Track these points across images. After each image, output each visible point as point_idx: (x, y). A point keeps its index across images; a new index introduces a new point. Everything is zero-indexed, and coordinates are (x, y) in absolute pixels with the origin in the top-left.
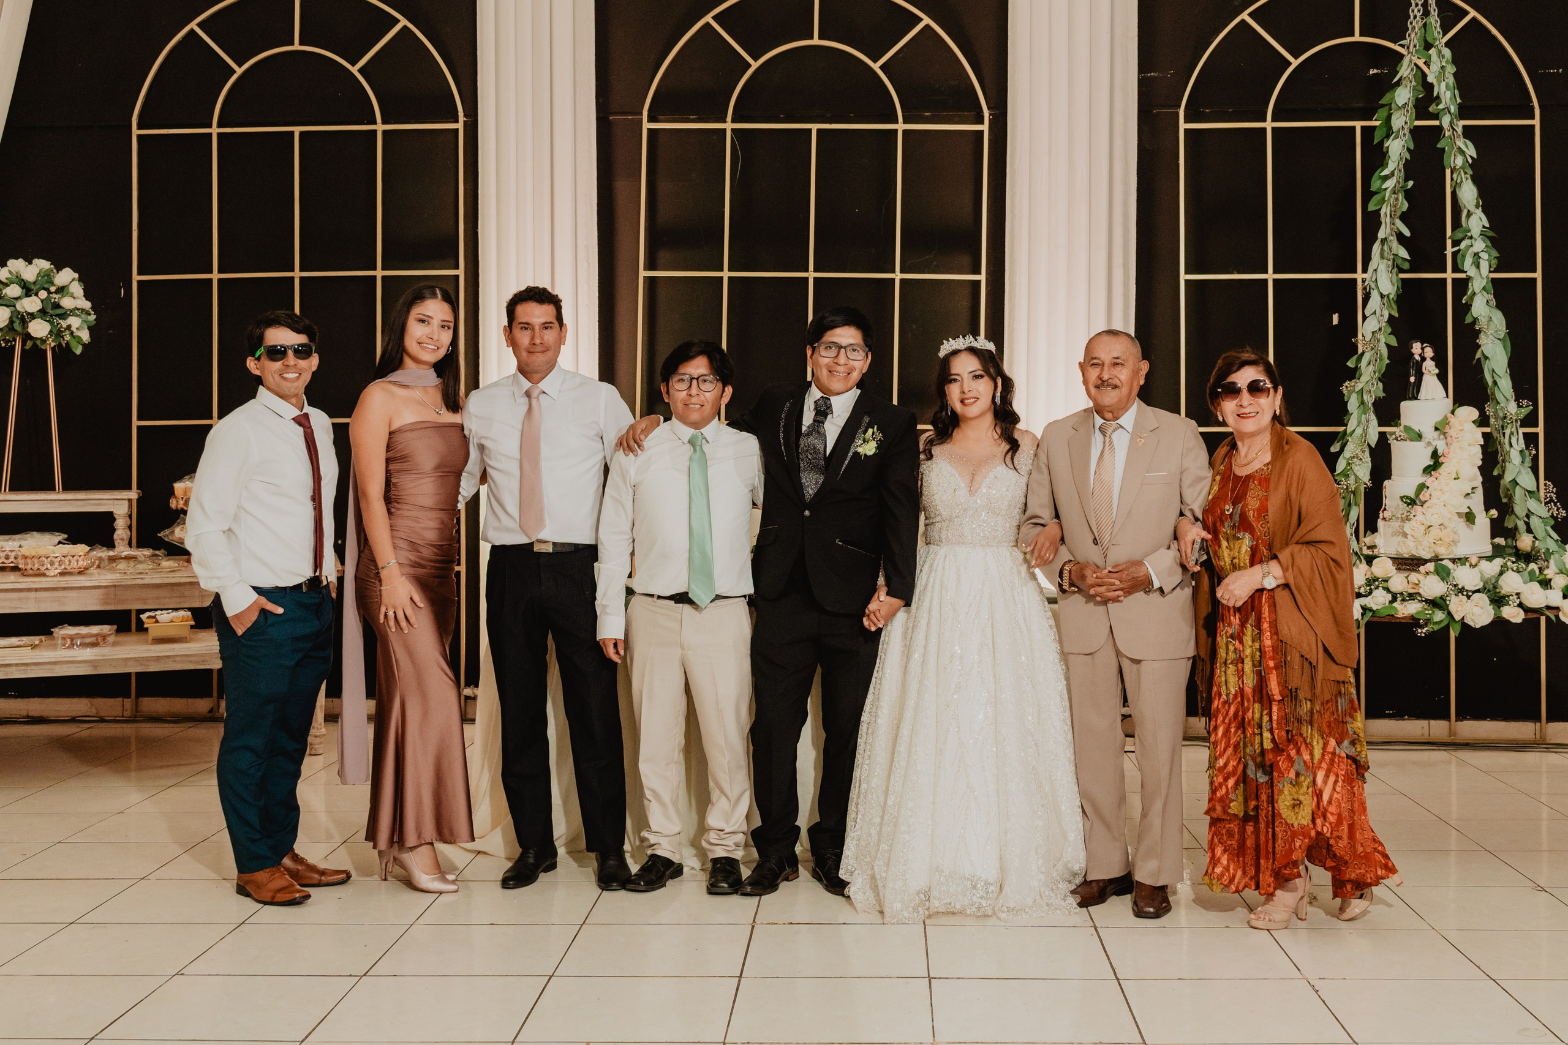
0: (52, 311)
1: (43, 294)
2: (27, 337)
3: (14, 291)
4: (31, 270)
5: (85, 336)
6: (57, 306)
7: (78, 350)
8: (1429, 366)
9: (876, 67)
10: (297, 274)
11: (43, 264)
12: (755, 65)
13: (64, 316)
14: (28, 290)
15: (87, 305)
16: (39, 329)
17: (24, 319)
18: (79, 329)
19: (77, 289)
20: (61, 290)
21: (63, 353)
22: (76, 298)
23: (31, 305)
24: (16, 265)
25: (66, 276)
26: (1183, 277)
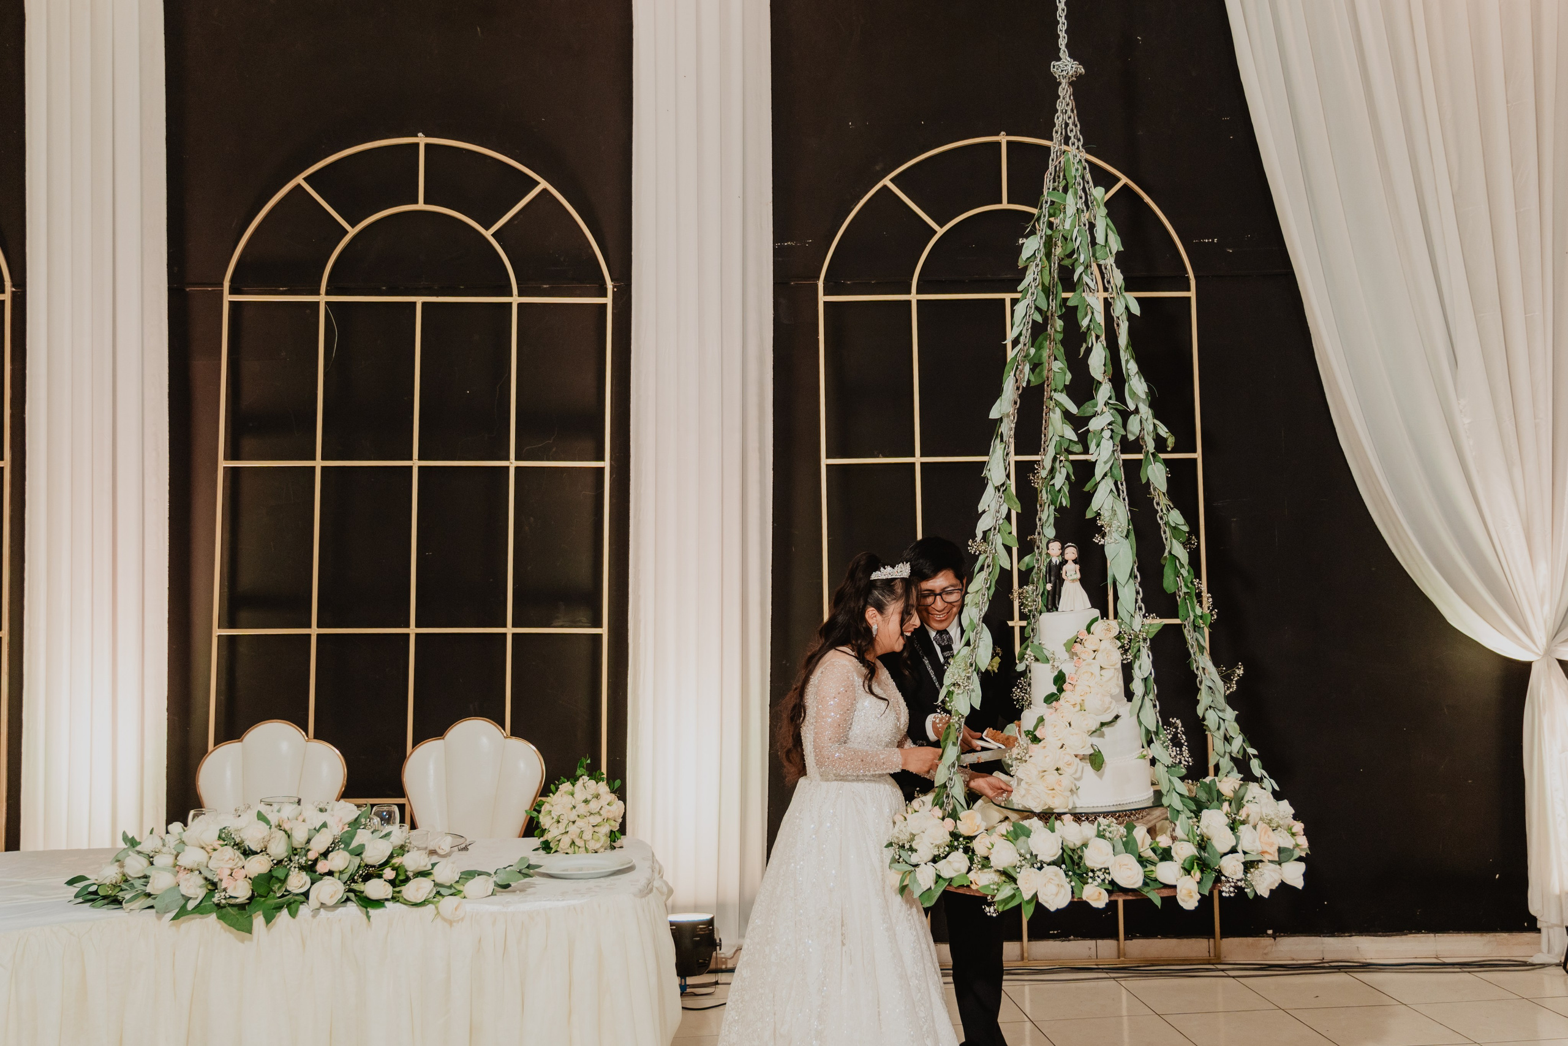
8: (1071, 571)
9: (488, 234)
12: (352, 232)
26: (825, 461)
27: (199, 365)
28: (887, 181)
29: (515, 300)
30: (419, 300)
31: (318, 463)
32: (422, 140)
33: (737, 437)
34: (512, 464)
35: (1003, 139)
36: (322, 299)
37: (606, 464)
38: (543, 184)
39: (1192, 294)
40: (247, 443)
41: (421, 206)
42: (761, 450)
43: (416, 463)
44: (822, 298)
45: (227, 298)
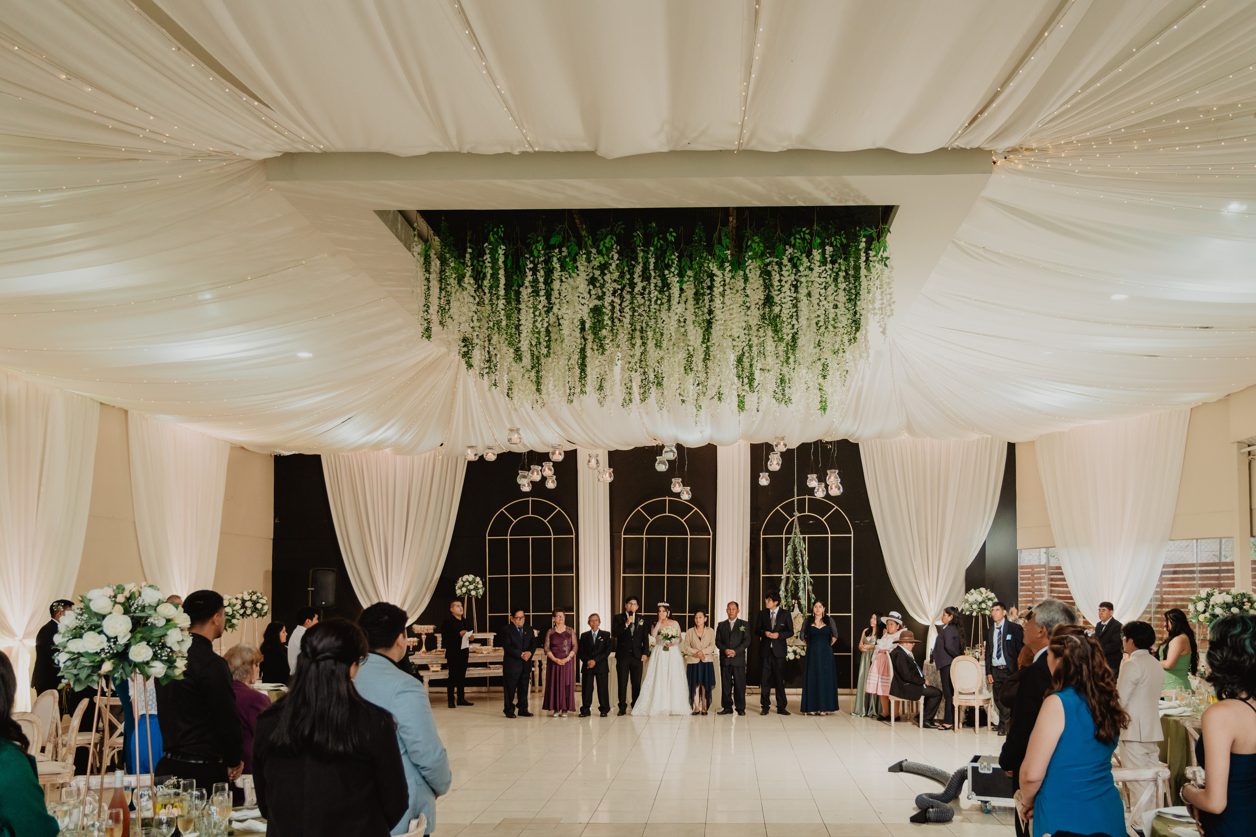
0: (476, 588)
1: (474, 584)
2: (471, 595)
3: (467, 584)
4: (471, 577)
5: (481, 594)
6: (477, 587)
7: (480, 597)
8: (796, 605)
9: (683, 521)
10: (531, 575)
11: (473, 576)
12: (651, 520)
13: (478, 589)
14: (470, 583)
15: (482, 586)
16: (473, 593)
17: (470, 591)
18: (481, 592)
19: (481, 582)
20: (478, 582)
21: (477, 598)
22: (480, 586)
23: (472, 587)
24: (465, 577)
25: (478, 579)
26: (762, 575)
27: (616, 552)
28: (778, 507)
29: (689, 536)
30: (667, 537)
31: (644, 575)
32: (667, 498)
33: (741, 570)
34: (688, 575)
35: (807, 497)
36: (644, 536)
37: (710, 576)
38: (696, 509)
39: (852, 535)
40: (627, 570)
41: (667, 514)
42: (746, 573)
43: (666, 575)
44: (762, 536)
45: (623, 536)
